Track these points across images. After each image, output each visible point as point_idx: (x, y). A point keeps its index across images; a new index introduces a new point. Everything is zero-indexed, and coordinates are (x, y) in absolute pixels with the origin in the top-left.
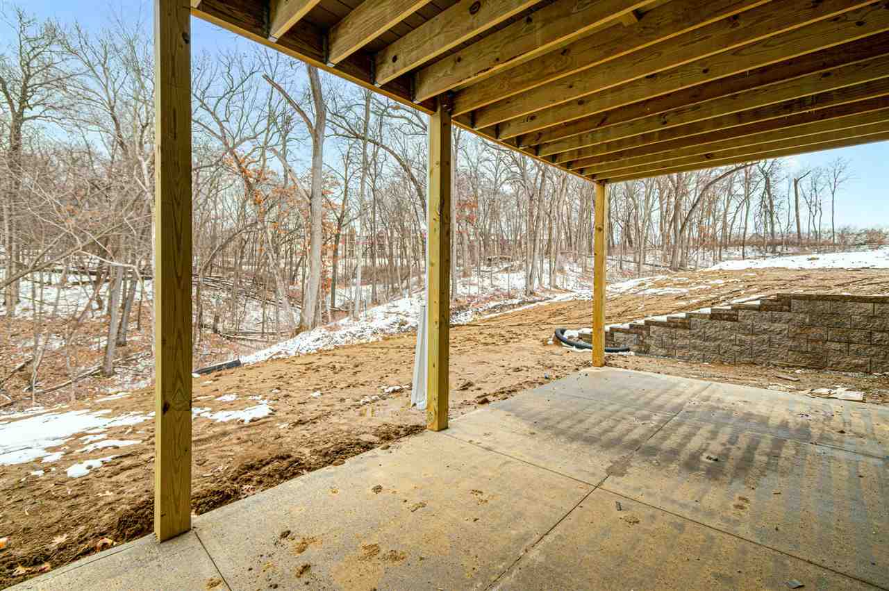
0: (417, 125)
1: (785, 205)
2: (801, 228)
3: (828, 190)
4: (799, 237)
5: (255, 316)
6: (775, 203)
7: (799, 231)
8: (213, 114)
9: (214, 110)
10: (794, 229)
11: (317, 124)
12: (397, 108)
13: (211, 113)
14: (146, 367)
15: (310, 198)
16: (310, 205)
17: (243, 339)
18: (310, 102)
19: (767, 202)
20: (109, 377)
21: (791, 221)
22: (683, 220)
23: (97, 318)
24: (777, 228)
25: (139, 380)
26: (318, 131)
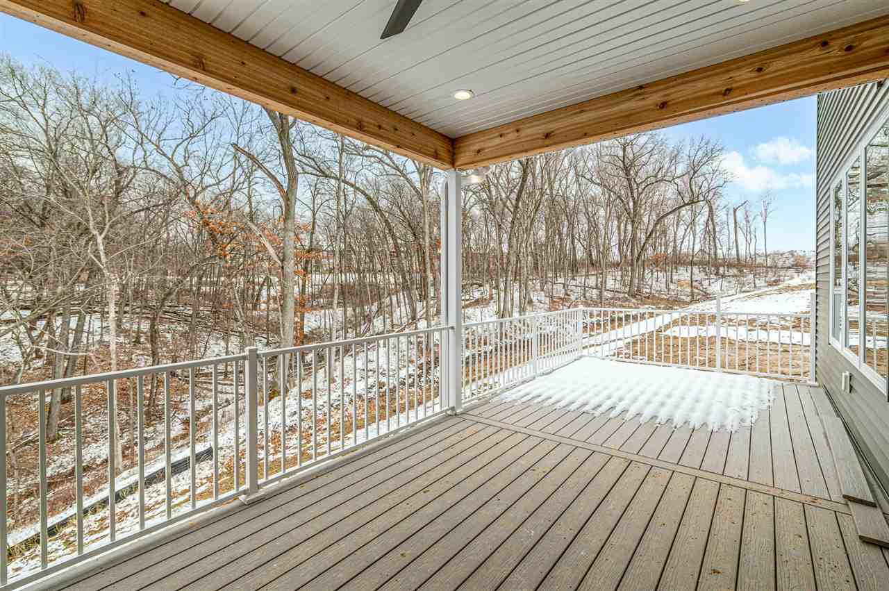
0: (388, 165)
1: (725, 231)
2: (740, 251)
3: (760, 219)
4: (738, 259)
5: (216, 351)
6: (717, 229)
7: (738, 255)
8: (171, 160)
9: (173, 156)
10: (734, 252)
11: (288, 188)
12: (368, 148)
13: (169, 159)
14: (97, 425)
15: (282, 261)
16: (283, 268)
17: (205, 383)
18: (280, 163)
19: (711, 227)
20: (53, 442)
21: (731, 245)
22: (640, 250)
23: (34, 369)
24: (719, 252)
25: (89, 444)
26: (290, 195)
